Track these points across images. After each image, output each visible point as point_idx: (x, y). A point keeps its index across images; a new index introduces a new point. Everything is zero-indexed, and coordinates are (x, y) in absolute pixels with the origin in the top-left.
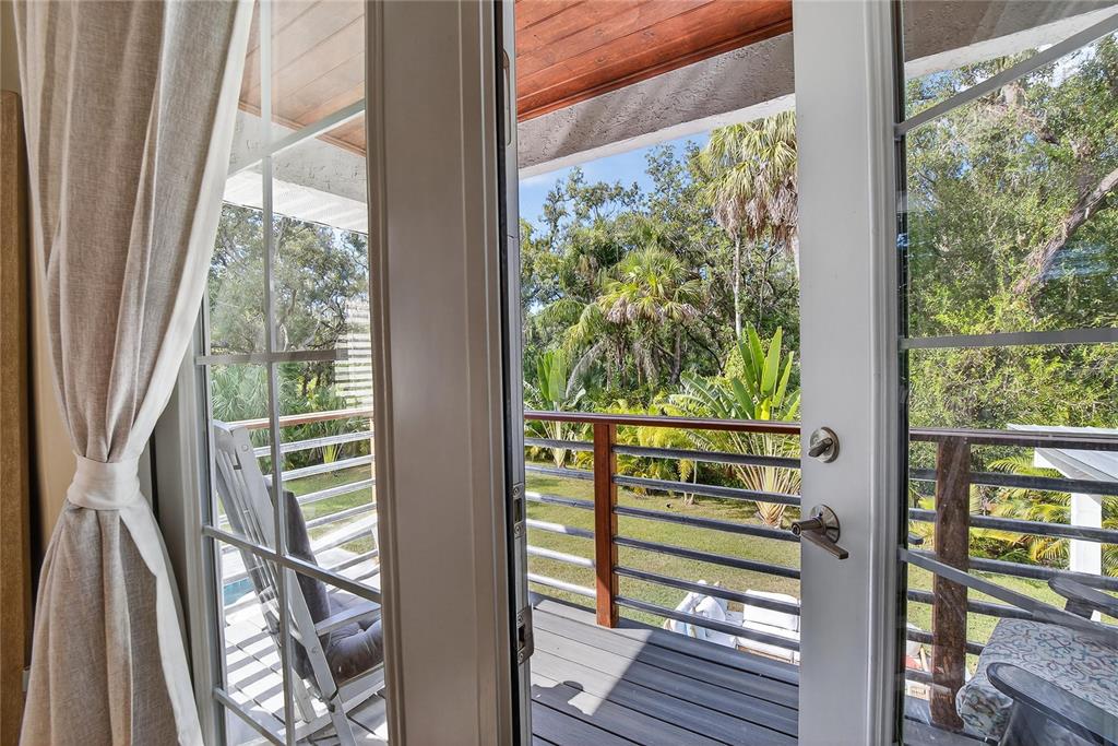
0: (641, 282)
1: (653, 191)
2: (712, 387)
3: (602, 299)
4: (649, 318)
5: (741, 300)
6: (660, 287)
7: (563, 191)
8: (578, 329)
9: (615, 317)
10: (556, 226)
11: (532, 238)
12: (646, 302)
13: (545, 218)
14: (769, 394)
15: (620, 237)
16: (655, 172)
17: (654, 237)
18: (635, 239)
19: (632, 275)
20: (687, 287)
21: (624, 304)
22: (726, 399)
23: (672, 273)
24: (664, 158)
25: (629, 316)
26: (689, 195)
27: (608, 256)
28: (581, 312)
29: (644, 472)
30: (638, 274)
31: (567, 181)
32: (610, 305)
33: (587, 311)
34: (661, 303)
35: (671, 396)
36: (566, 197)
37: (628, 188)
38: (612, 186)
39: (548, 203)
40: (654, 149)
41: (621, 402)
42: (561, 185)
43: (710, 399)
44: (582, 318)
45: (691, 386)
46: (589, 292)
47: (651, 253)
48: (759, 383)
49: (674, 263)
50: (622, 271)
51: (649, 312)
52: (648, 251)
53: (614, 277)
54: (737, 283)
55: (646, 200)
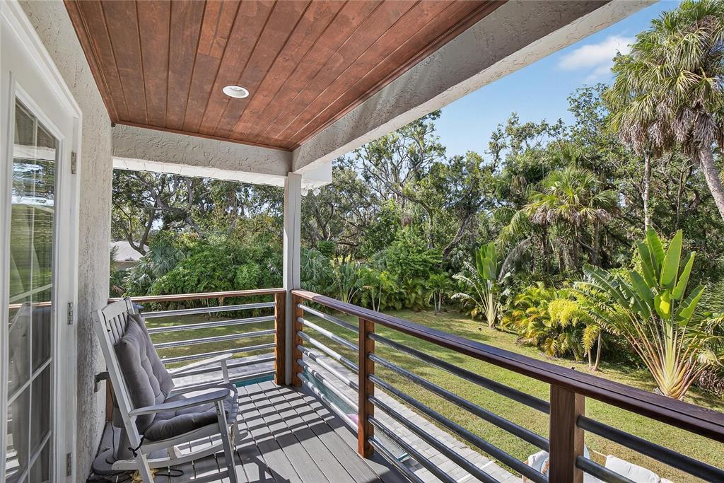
0: (560, 193)
1: (574, 123)
2: (611, 278)
3: (528, 207)
4: (566, 221)
5: (650, 206)
6: (576, 197)
7: (503, 131)
8: (509, 229)
9: (538, 219)
10: (498, 156)
11: (481, 165)
12: (563, 210)
13: (490, 151)
14: (669, 287)
15: (544, 161)
16: (576, 109)
17: (574, 158)
18: (557, 161)
19: (553, 188)
20: (601, 196)
21: (545, 211)
22: (625, 288)
23: (587, 186)
24: (583, 98)
25: (548, 219)
26: (604, 123)
27: (535, 175)
28: (513, 215)
29: (556, 339)
30: (558, 188)
31: (506, 124)
32: (533, 211)
33: (516, 216)
34: (577, 209)
35: (576, 283)
36: (506, 136)
37: (553, 123)
38: (539, 124)
39: (492, 140)
40: (575, 92)
41: (539, 284)
42: (501, 128)
43: (609, 288)
44: (512, 222)
45: (592, 276)
46: (521, 202)
47: (570, 171)
48: (659, 278)
49: (591, 177)
50: (546, 185)
51: (566, 215)
52: (567, 170)
53: (539, 190)
54: (646, 192)
55: (568, 131)
